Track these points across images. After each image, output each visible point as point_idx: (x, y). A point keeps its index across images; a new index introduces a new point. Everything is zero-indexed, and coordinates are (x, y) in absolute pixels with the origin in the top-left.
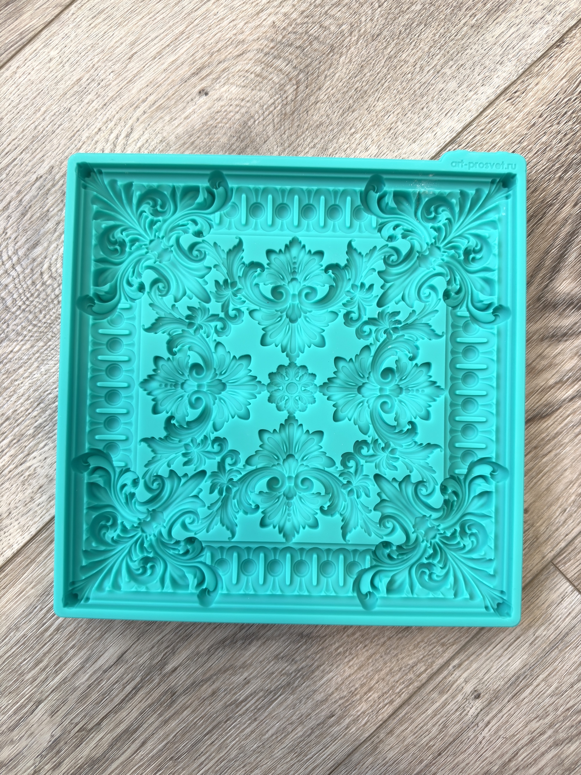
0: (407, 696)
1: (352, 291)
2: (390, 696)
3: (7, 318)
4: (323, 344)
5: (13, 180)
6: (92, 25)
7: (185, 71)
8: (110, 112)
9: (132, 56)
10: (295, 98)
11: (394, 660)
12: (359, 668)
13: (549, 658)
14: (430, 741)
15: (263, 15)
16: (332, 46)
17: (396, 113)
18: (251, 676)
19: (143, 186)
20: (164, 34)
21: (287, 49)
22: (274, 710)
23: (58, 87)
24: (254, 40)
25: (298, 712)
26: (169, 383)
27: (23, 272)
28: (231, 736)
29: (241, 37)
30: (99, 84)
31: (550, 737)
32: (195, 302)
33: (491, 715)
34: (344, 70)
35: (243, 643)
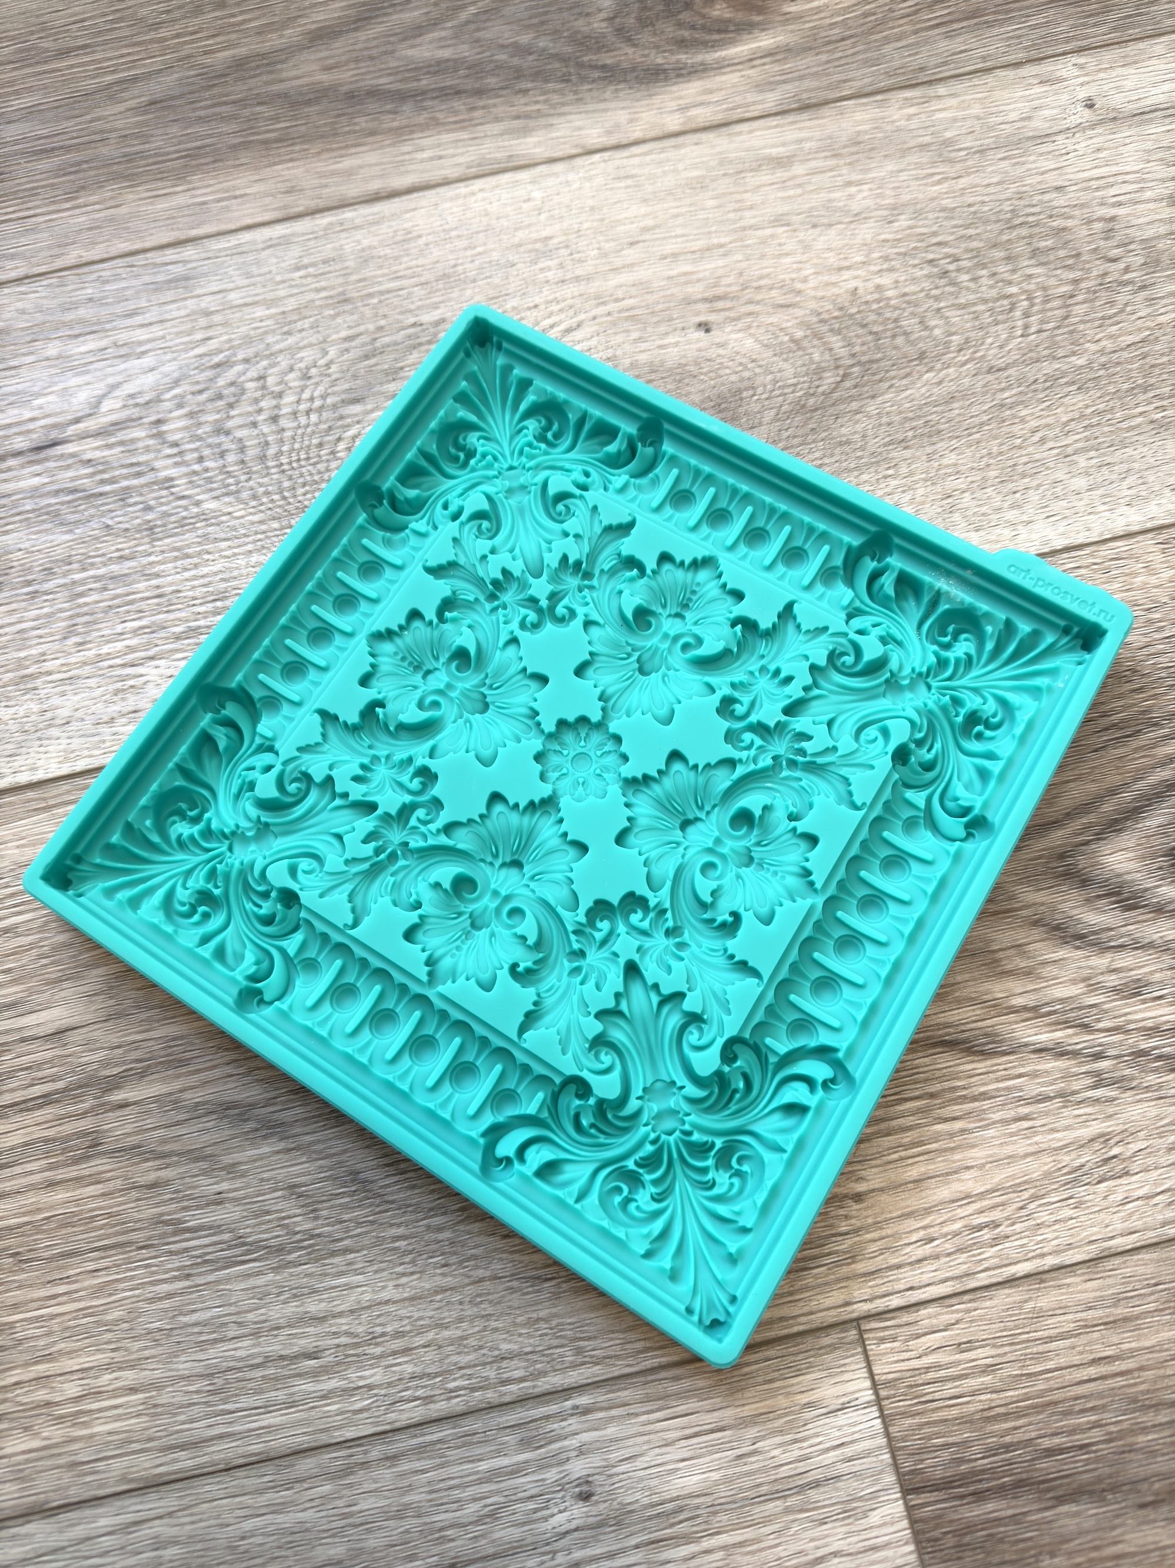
0: (460, 1408)
1: (757, 674)
2: (434, 1387)
3: (255, 469)
4: (668, 721)
6: (608, 187)
7: (695, 290)
8: (563, 292)
10: (830, 393)
11: (479, 1325)
13: (758, 1511)
14: (452, 1526)
15: (846, 274)
16: (923, 353)
17: (969, 479)
19: (545, 391)
20: (697, 237)
21: (856, 328)
23: (516, 233)
24: (815, 298)
26: (410, 659)
27: (316, 425)
29: (799, 286)
30: (571, 255)
32: (517, 568)
35: (257, 1130)
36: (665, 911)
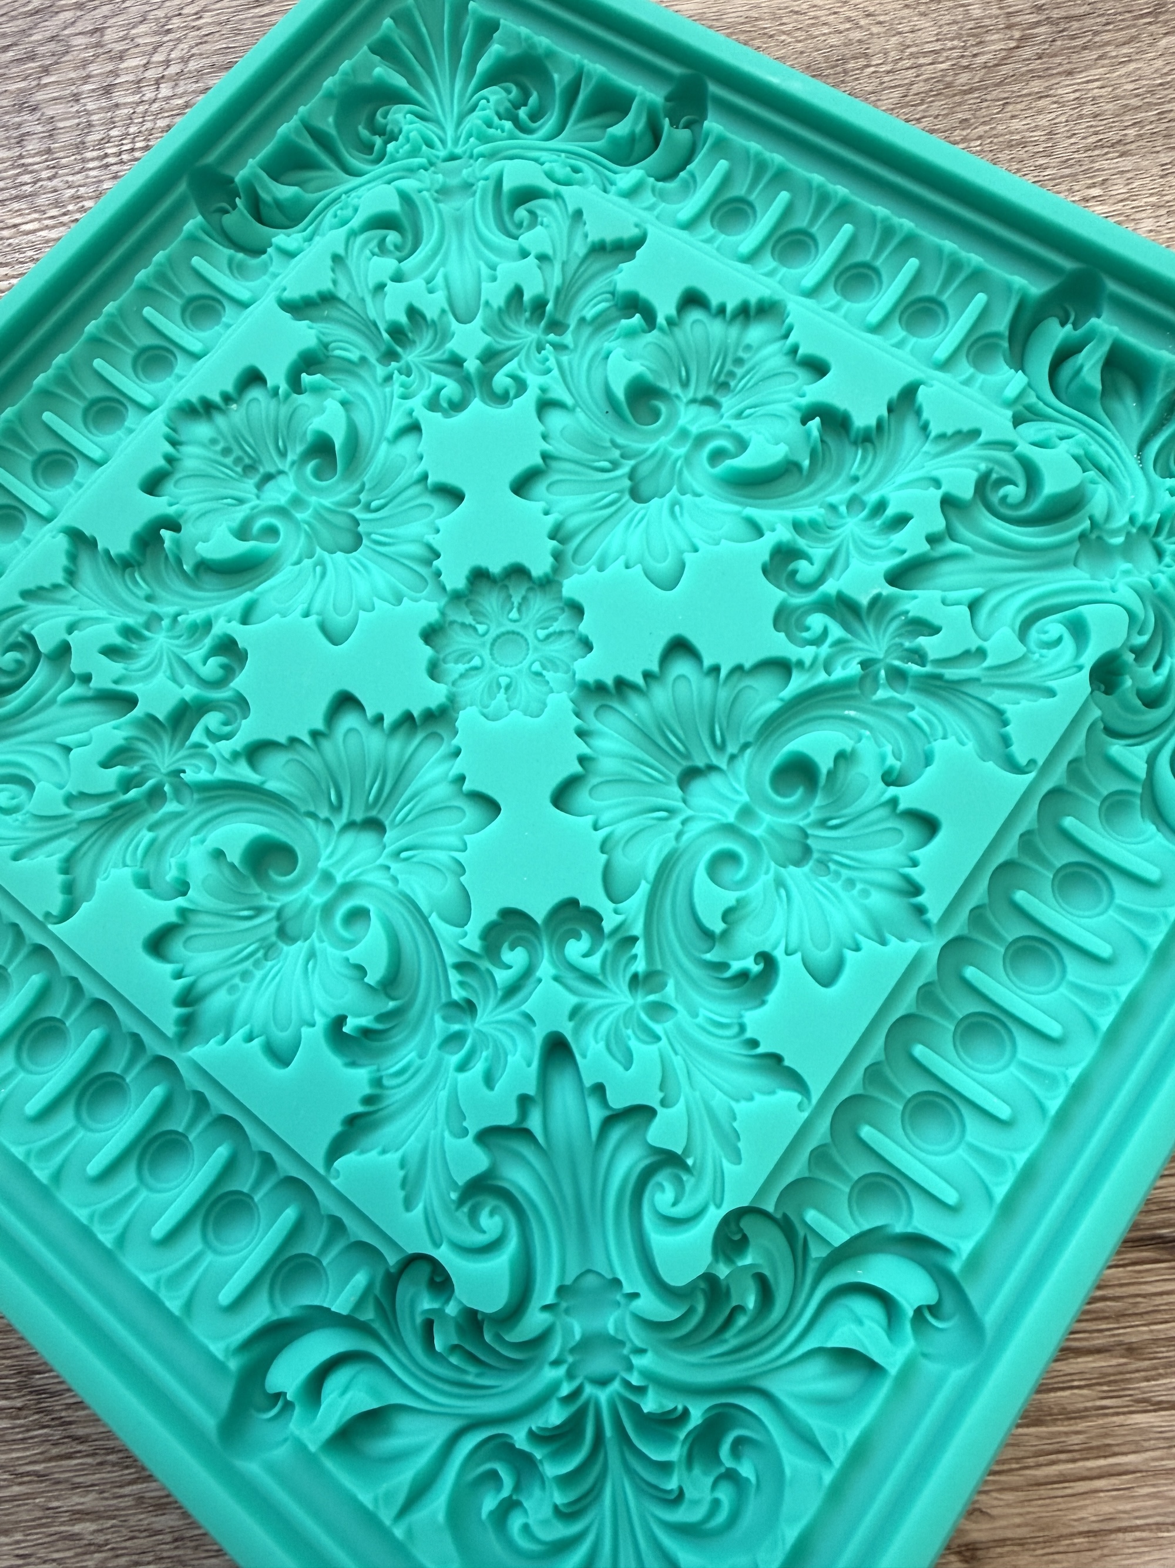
1: (843, 509)
4: (670, 583)
26: (238, 453)
32: (432, 306)
36: (634, 940)
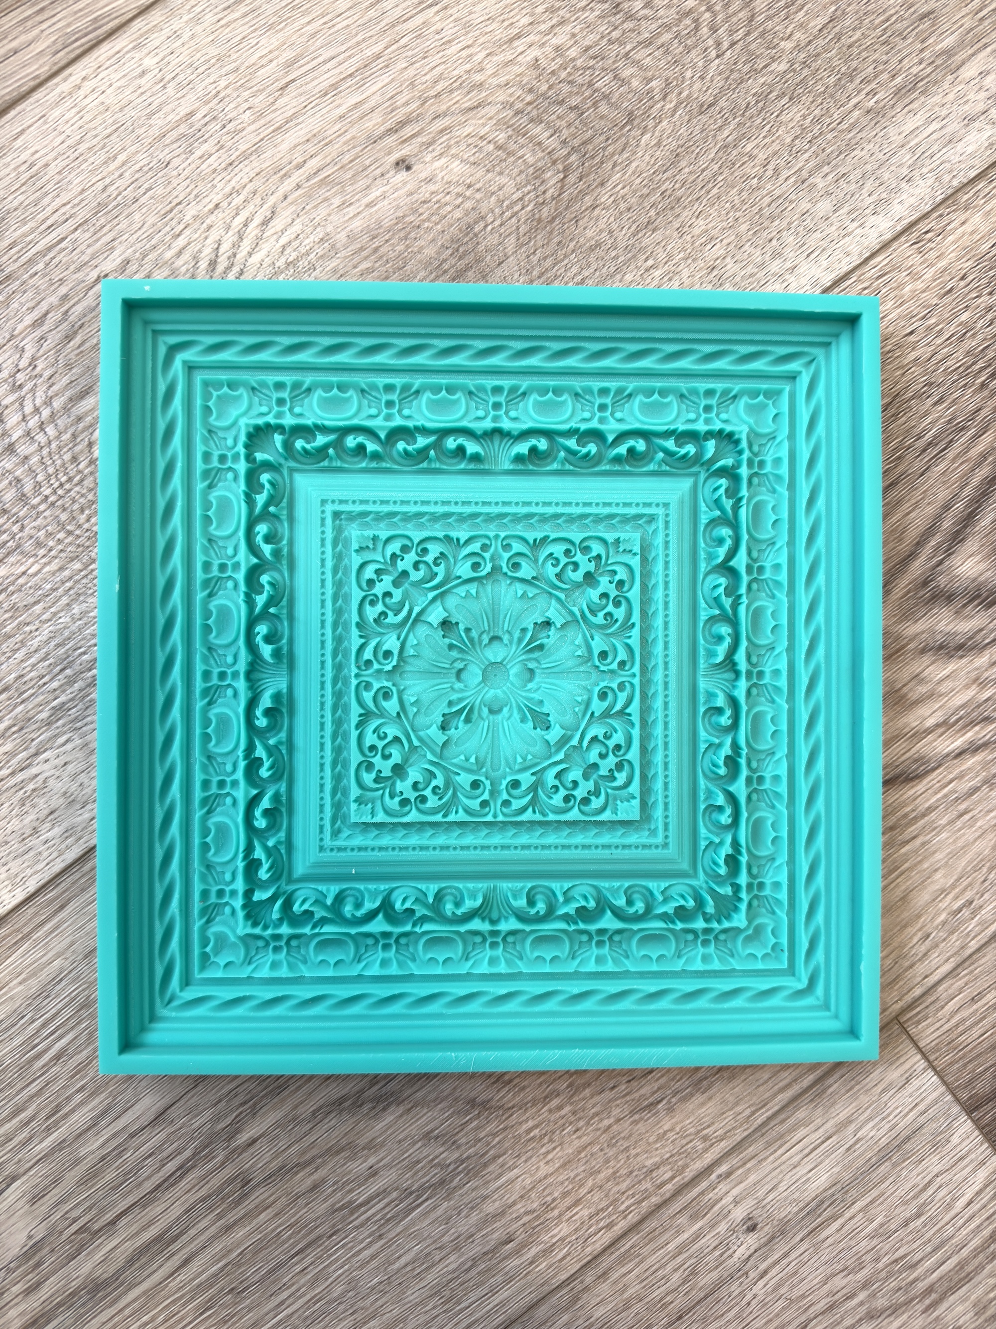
0: (635, 1220)
2: (609, 1215)
3: (21, 514)
5: (56, 276)
6: (222, 22)
7: (375, 123)
8: (237, 178)
9: (287, 85)
10: (559, 195)
11: (622, 1157)
12: (563, 1166)
13: (875, 1176)
14: (667, 1294)
15: (520, 45)
16: (631, 113)
17: (725, 242)
18: (381, 1164)
20: (347, 54)
21: (554, 108)
22: (413, 1223)
23: (151, 122)
24: (499, 86)
25: (453, 1230)
27: (58, 437)
28: (336, 1260)
29: (478, 78)
30: (224, 126)
31: (862, 1303)
33: (770, 1261)
34: (647, 158)
